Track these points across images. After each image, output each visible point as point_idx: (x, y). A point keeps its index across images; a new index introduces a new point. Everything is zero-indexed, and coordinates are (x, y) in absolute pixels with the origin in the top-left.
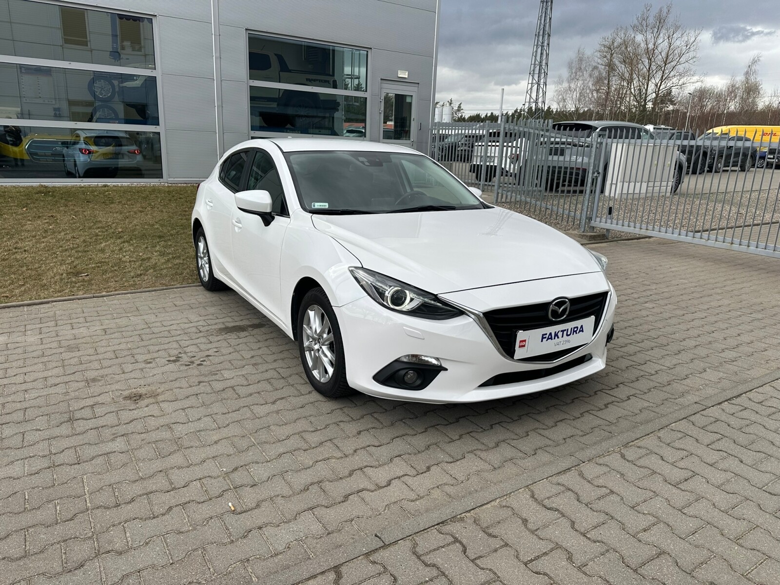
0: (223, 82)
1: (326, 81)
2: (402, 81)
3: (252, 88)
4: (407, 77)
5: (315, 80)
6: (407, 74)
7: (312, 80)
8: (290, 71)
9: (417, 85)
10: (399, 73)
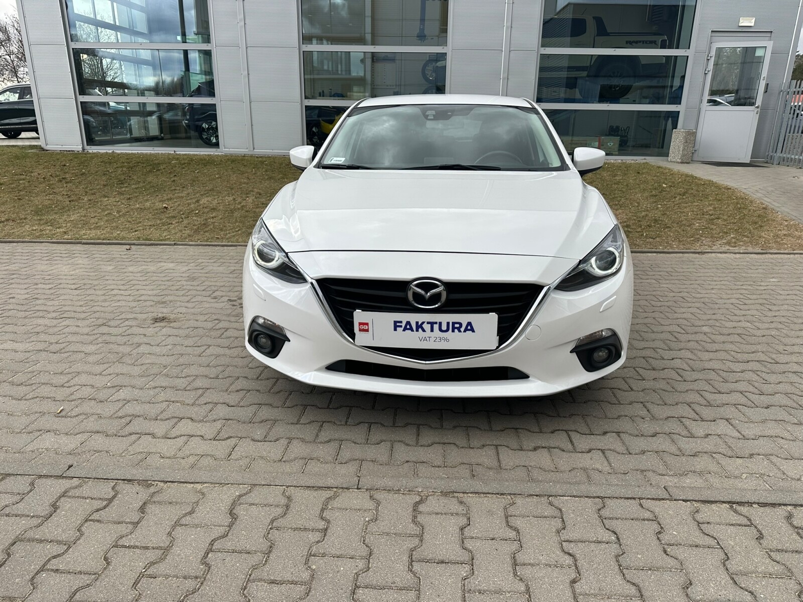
0: (512, 52)
1: (651, 42)
2: (746, 31)
3: (544, 57)
4: (752, 24)
5: (637, 42)
6: (753, 21)
7: (634, 42)
8: (608, 34)
9: (769, 35)
10: (741, 21)
